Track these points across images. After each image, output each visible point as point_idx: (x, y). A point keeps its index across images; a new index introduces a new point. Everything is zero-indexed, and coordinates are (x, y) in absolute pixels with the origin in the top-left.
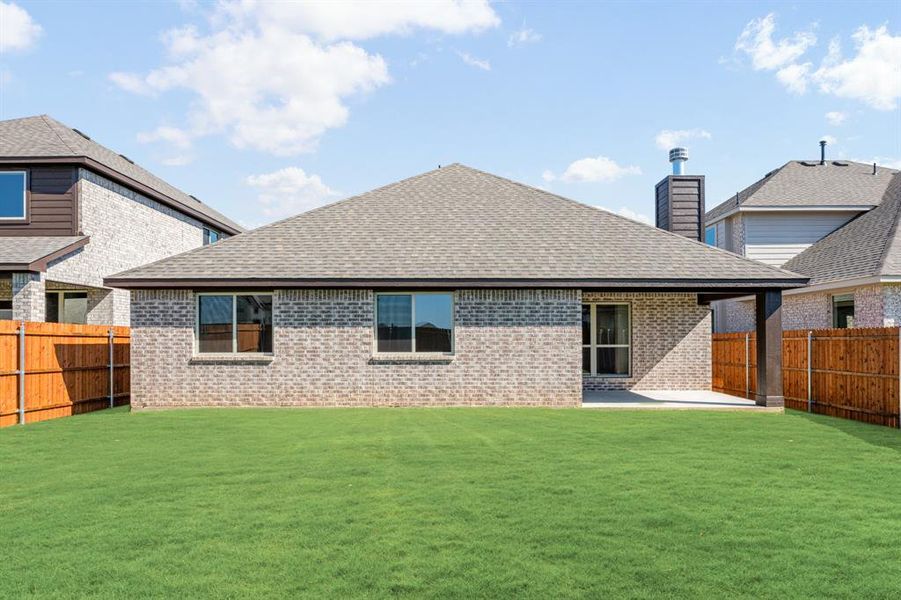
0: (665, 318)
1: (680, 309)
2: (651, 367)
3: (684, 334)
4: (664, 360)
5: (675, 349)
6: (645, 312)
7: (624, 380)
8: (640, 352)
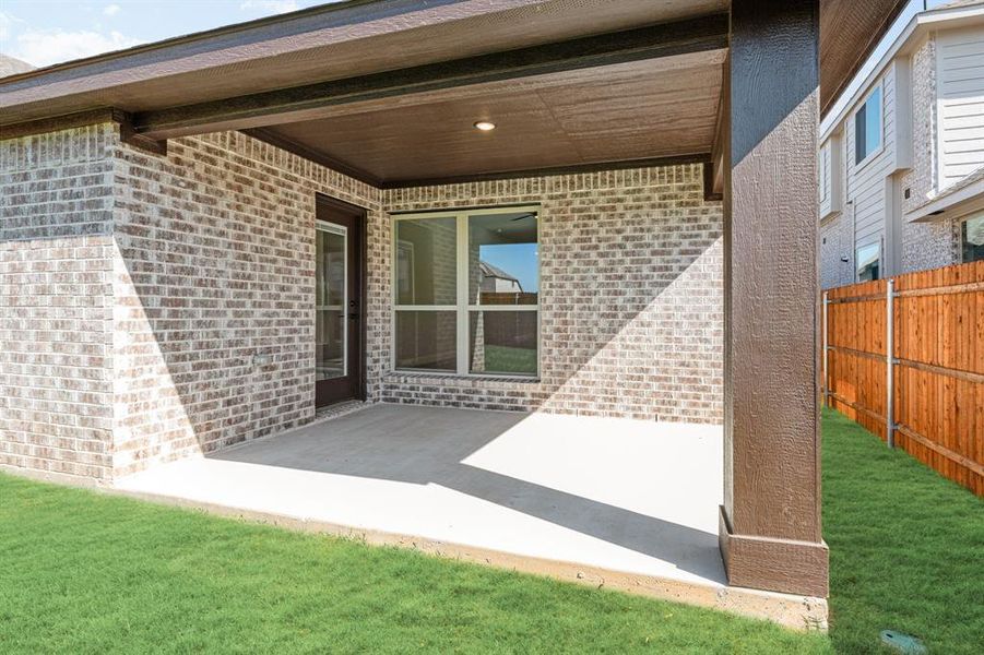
0: (619, 239)
1: (657, 214)
2: (585, 358)
3: (667, 276)
4: (616, 343)
5: (644, 316)
6: (570, 225)
7: (519, 387)
8: (556, 322)
